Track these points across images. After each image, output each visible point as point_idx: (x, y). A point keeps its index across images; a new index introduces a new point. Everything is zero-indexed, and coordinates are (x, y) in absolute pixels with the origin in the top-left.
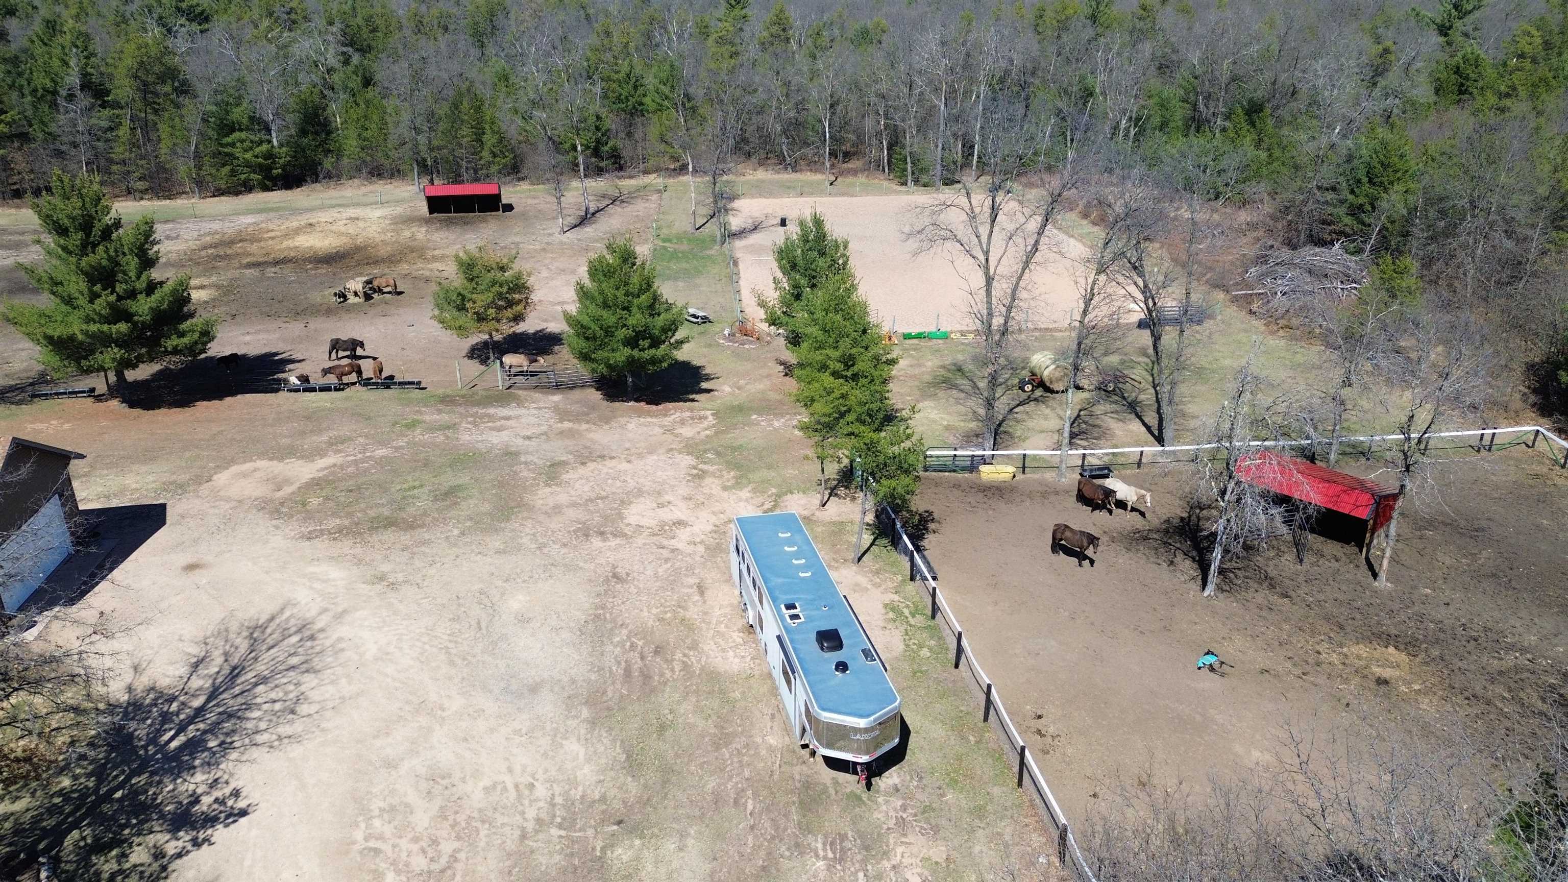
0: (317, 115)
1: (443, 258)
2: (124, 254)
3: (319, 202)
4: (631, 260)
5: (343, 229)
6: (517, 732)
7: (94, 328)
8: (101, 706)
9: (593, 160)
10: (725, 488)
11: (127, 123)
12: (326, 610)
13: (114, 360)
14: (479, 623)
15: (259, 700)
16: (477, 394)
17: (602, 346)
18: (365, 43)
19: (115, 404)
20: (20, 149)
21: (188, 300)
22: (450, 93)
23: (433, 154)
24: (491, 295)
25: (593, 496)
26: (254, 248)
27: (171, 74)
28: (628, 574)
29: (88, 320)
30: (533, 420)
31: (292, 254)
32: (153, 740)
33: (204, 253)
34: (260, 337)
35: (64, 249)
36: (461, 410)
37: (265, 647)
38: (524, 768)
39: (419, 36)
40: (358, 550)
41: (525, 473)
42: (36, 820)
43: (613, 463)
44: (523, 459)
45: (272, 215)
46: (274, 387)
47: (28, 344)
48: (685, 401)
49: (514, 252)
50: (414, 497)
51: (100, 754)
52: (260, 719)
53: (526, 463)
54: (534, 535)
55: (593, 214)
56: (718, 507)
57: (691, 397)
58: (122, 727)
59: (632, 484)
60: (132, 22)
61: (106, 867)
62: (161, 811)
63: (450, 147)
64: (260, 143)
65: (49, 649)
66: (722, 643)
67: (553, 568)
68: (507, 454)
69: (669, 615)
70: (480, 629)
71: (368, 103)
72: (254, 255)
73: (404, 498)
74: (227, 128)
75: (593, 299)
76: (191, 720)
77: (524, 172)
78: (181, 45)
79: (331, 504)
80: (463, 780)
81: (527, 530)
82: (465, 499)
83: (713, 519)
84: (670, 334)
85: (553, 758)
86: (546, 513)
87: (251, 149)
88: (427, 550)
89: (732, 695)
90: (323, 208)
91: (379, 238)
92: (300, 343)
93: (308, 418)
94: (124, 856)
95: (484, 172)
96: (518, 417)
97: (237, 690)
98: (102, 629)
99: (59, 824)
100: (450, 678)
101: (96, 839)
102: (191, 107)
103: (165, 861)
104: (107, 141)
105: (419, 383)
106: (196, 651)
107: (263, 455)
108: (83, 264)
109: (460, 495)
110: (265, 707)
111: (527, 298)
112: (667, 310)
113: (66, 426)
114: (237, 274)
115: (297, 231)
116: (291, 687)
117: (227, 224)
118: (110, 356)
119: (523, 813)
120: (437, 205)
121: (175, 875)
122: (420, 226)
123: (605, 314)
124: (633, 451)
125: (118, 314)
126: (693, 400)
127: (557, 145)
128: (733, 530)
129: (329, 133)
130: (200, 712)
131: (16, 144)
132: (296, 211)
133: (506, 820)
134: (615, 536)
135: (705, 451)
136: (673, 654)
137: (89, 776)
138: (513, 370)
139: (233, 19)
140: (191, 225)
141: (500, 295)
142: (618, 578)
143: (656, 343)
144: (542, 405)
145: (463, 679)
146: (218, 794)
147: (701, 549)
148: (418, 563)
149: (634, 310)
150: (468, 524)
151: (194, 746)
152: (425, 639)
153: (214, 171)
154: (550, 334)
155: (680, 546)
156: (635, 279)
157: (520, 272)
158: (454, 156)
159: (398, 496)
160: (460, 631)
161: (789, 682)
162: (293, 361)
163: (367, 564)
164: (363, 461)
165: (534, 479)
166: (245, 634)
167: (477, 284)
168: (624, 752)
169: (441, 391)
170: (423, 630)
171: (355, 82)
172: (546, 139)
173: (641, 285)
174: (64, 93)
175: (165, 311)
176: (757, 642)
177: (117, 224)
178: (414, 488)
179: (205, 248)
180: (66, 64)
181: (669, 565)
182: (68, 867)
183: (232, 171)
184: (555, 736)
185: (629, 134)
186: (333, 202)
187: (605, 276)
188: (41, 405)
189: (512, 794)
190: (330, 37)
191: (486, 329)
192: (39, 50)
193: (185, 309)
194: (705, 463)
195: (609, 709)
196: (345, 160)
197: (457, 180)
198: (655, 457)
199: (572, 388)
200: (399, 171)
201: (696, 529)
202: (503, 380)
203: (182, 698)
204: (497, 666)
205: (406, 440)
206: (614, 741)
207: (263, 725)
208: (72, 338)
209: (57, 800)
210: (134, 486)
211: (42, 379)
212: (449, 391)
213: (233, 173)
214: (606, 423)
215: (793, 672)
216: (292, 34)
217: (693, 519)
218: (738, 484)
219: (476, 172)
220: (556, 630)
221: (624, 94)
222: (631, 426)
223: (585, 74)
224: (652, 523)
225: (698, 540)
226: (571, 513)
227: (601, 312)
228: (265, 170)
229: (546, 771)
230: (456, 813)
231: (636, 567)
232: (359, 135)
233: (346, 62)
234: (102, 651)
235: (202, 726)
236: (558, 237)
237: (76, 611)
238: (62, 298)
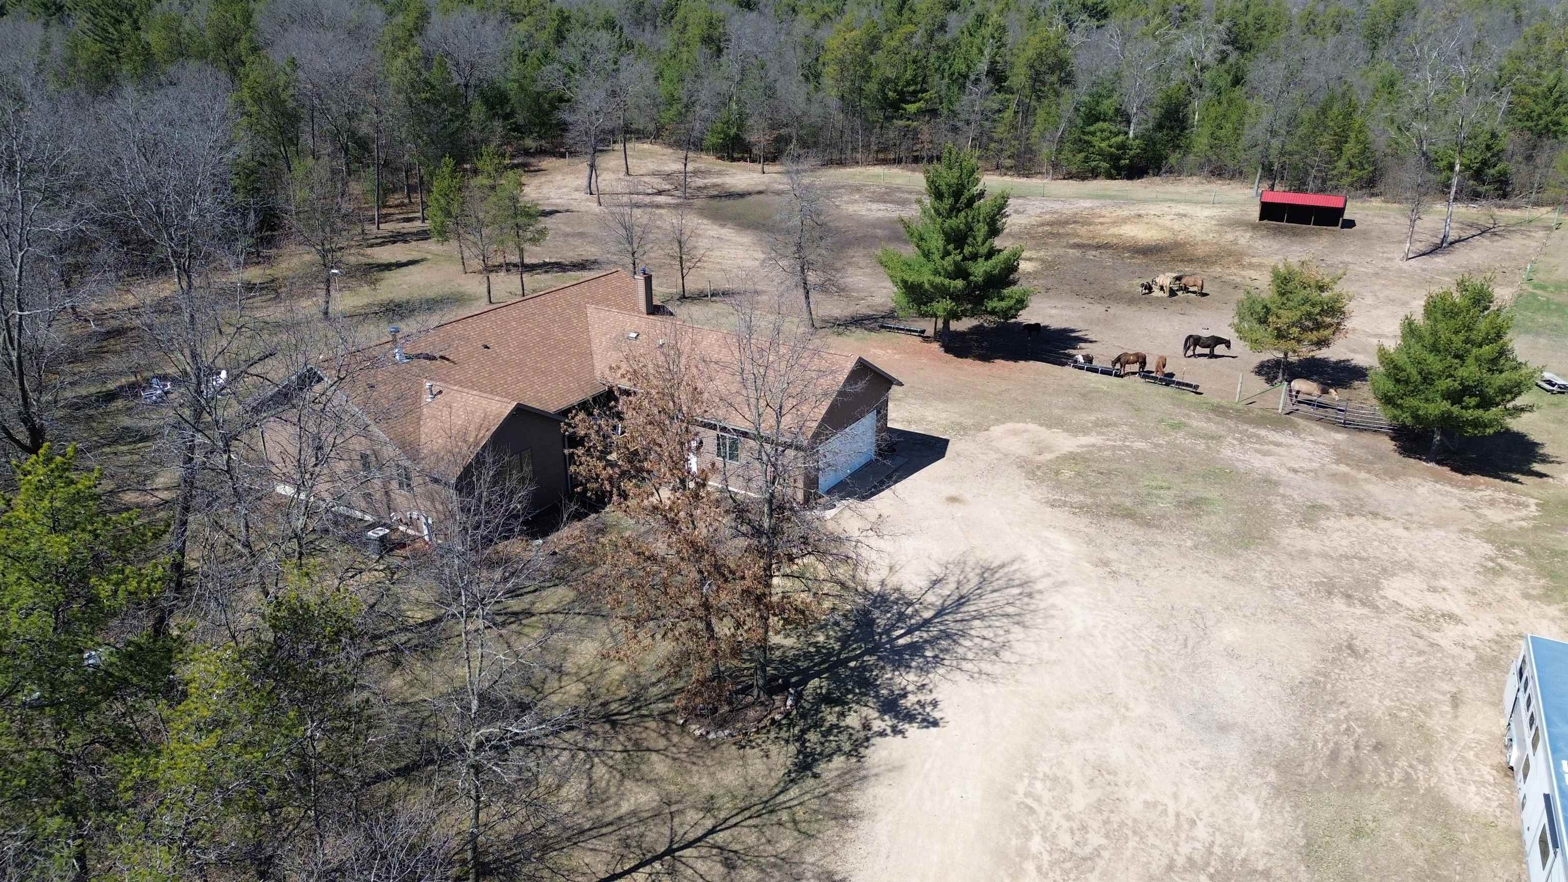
0: (1177, 112)
1: (1260, 266)
2: (978, 221)
3: (1154, 195)
4: (1483, 304)
5: (1168, 224)
6: (1194, 763)
7: (938, 280)
8: (860, 589)
9: (1471, 182)
10: (1526, 596)
11: (1013, 106)
12: (1049, 575)
13: (945, 309)
14: (1186, 640)
15: (973, 632)
16: (1252, 412)
17: (1415, 392)
18: (1248, 42)
19: (936, 346)
20: (928, 122)
21: (1014, 269)
22: (1322, 97)
23: (1283, 159)
24: (1299, 313)
25: (1350, 552)
26: (1083, 231)
27: (1061, 65)
28: (1366, 651)
29: (936, 273)
30: (1305, 453)
31: (1115, 241)
32: (887, 632)
33: (1040, 229)
34: (1064, 312)
35: (936, 211)
36: (1231, 423)
37: (989, 589)
38: (1191, 801)
39: (1307, 35)
40: (1092, 531)
41: (1280, 506)
42: (796, 658)
43: (1387, 524)
44: (1281, 490)
45: (1109, 201)
46: (1061, 361)
47: (889, 284)
48: (1504, 479)
49: (1340, 272)
50: (1158, 497)
51: (849, 626)
52: (970, 649)
53: (1283, 496)
54: (1270, 573)
55: (1451, 244)
56: (1509, 615)
57: (1514, 476)
58: (870, 612)
59: (1402, 554)
60: (1042, 17)
61: (829, 718)
62: (877, 692)
63: (1304, 153)
64: (1117, 134)
65: (838, 531)
66: (1465, 772)
67: (1280, 614)
68: (1265, 481)
69: (1404, 714)
70: (1186, 646)
71: (1231, 102)
72: (1081, 237)
73: (1149, 494)
74: (1093, 117)
75: (1421, 338)
76: (919, 627)
77: (1381, 187)
78: (1076, 38)
79: (1081, 480)
80: (1127, 784)
81: (1264, 566)
82: (1208, 513)
83: (1498, 627)
84: (1509, 397)
85: (1224, 806)
86: (1290, 554)
87: (1108, 138)
88: (1156, 552)
89: (1459, 835)
90: (1156, 201)
91: (1200, 237)
92: (1097, 325)
93: (1084, 396)
94: (842, 715)
95: (1334, 183)
96: (1289, 446)
97: (959, 617)
98: (876, 528)
99: (808, 668)
100: (1143, 683)
101: (829, 692)
102: (1069, 96)
103: (870, 734)
104: (995, 121)
105: (1197, 387)
106: (938, 571)
107: (1035, 419)
108: (946, 225)
109: (1204, 507)
110: (977, 640)
111: (1339, 324)
112: (1514, 369)
113: (897, 357)
114: (1061, 251)
115: (1125, 220)
116: (1001, 632)
117: (1067, 206)
118: (942, 306)
119: (1176, 845)
120: (1270, 212)
121: (873, 748)
122: (1246, 231)
123: (1431, 358)
124: (1416, 518)
125: (960, 272)
126: (1515, 481)
127: (1430, 162)
128: (1523, 648)
129: (1183, 129)
130: (927, 622)
131: (927, 118)
132: (1130, 201)
133: (1157, 842)
134: (1363, 604)
135: (1512, 545)
136: (1396, 758)
137: (838, 639)
138: (1301, 397)
139: (1129, 16)
140: (1037, 203)
141: (1309, 315)
142: (1353, 651)
143: (1486, 403)
144: (1320, 440)
145: (1155, 688)
146: (922, 697)
147: (1471, 656)
148: (1144, 562)
149: (1470, 360)
150: (1204, 539)
151: (915, 649)
152: (1130, 636)
153: (1070, 156)
154: (1355, 367)
155: (1442, 642)
156: (1483, 325)
157: (1340, 295)
158: (1305, 163)
159: (1144, 491)
160: (1165, 641)
161: (1545, 854)
162: (1086, 341)
163: (1096, 546)
164: (1121, 448)
165: (1288, 515)
166: (978, 571)
167: (1288, 299)
168: (1306, 836)
169: (1216, 400)
170: (1130, 627)
171: (1225, 81)
172: (1419, 155)
173: (1488, 334)
174: (972, 77)
175: (994, 276)
176: (1514, 790)
177: (981, 195)
178: (1162, 488)
179: (1043, 225)
180: (981, 52)
181: (1421, 659)
182: (805, 705)
183: (1086, 157)
184: (1232, 784)
185: (1529, 158)
186: (1167, 196)
187: (1444, 315)
188: (885, 335)
189: (1171, 821)
190: (1214, 36)
191: (1283, 348)
192: (965, 39)
193: (1011, 277)
194: (1508, 558)
195: (1300, 783)
196: (1191, 157)
197: (1300, 188)
198: (1443, 533)
199: (1361, 430)
200: (1241, 173)
201: (1471, 631)
202: (1285, 404)
203: (917, 606)
204: (1192, 689)
205: (1167, 439)
206: (1297, 819)
207: (970, 655)
208: (921, 285)
209: (812, 649)
210: (930, 418)
211: (891, 315)
212: (1224, 403)
213: (1086, 160)
214: (1392, 478)
215: (1556, 846)
216: (1179, 32)
217: (1470, 617)
218: (1547, 596)
219: (1324, 181)
220: (1267, 679)
221: (1538, 109)
222: (1422, 490)
223: (1491, 85)
224: (1415, 605)
225: (1470, 644)
226: (1318, 563)
227: (1425, 355)
228: (1114, 160)
229: (1212, 815)
230: (1112, 812)
231: (1379, 647)
232: (1212, 134)
233: (1223, 60)
234: (872, 545)
235: (925, 635)
236: (1399, 263)
237: (865, 507)
238: (923, 251)
